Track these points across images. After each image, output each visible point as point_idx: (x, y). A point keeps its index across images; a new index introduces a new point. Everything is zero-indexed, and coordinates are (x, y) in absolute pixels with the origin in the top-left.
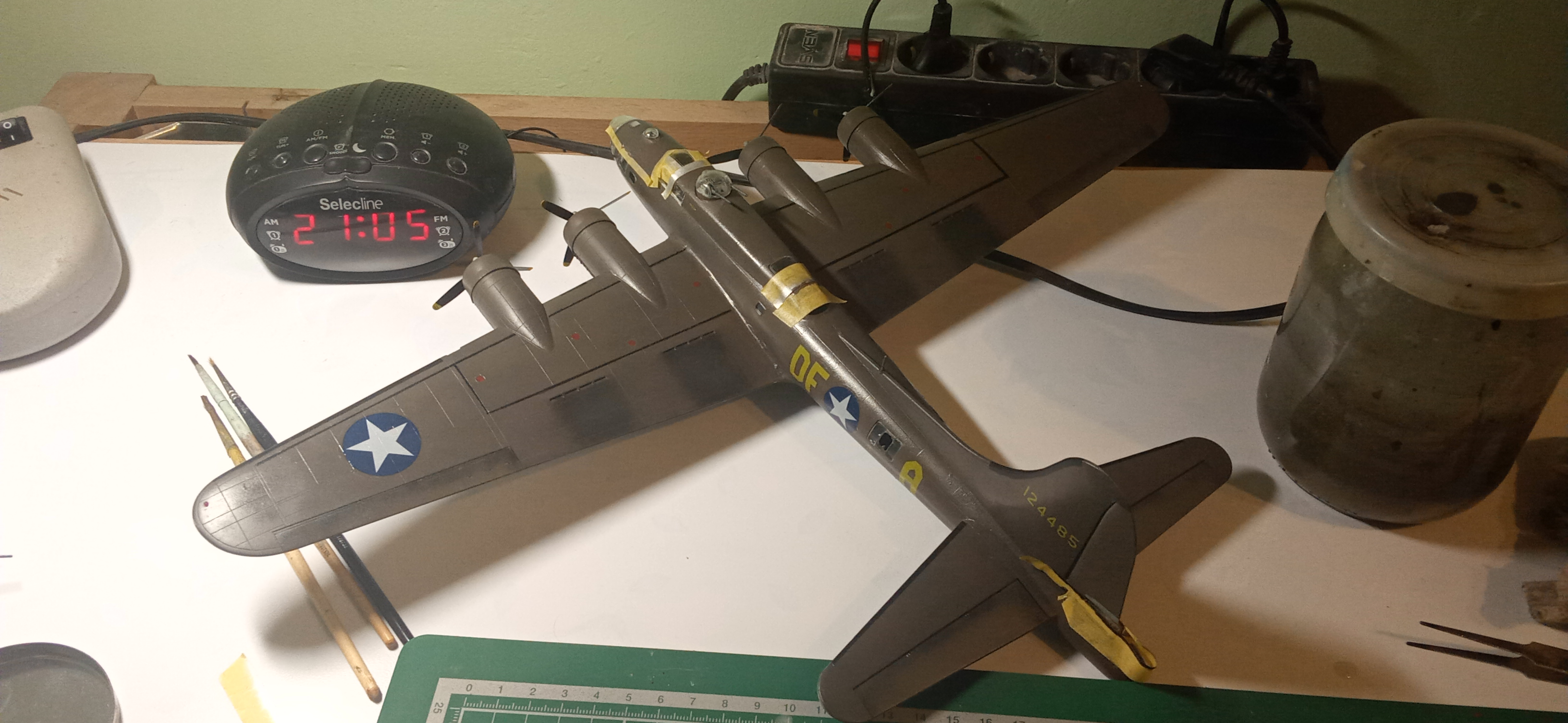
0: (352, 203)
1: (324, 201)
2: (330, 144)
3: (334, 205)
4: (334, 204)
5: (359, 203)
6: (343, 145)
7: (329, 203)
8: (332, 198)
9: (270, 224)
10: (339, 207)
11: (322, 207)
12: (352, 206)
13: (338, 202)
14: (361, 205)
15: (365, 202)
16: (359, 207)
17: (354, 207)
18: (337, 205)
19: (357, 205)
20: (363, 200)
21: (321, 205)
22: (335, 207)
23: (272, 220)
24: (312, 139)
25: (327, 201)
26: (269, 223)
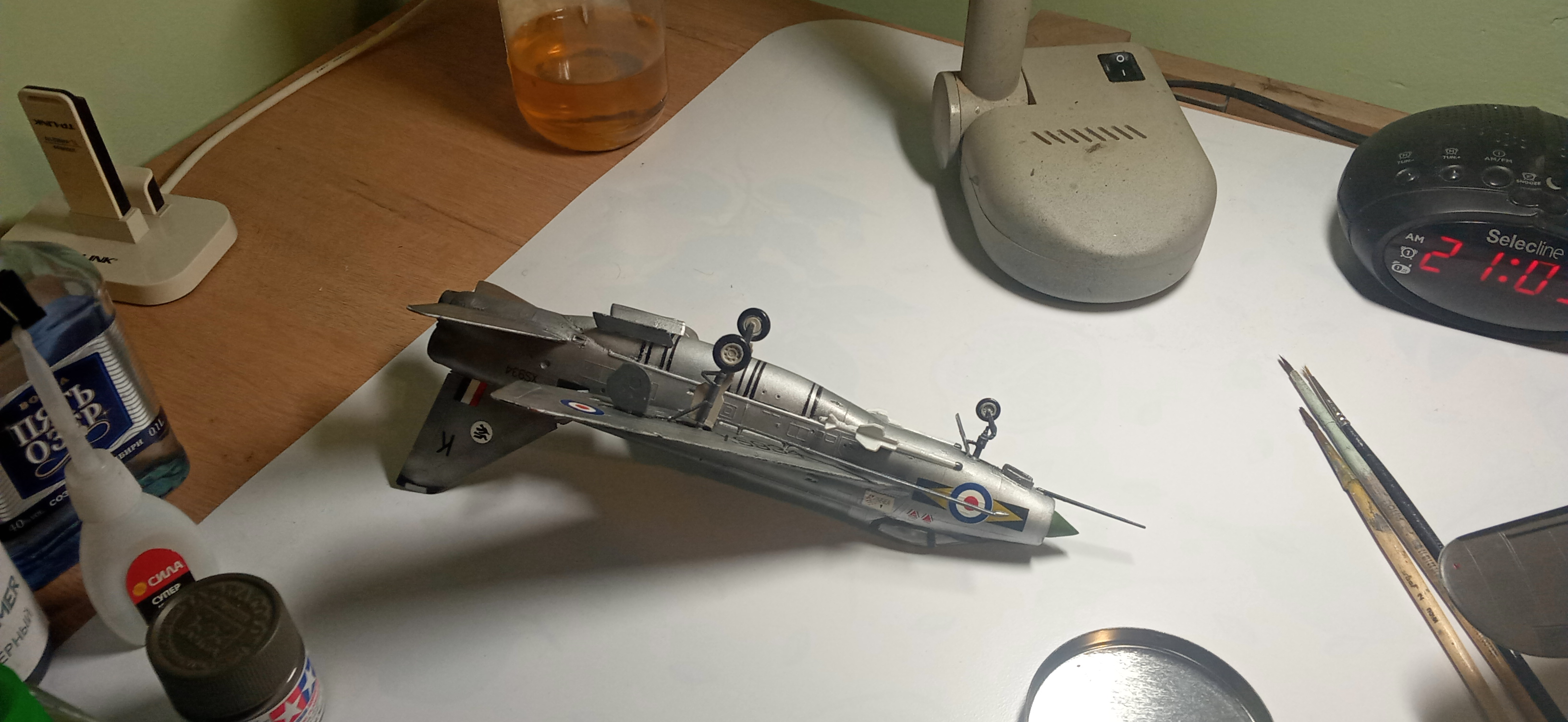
0: (1527, 244)
1: (1494, 233)
2: (1518, 169)
3: (1505, 241)
4: (1506, 239)
5: (1535, 246)
6: (1534, 176)
7: (1500, 237)
8: (1506, 231)
9: (1412, 240)
10: (1509, 244)
11: (1488, 239)
12: (1525, 248)
13: (1511, 239)
14: (1536, 249)
15: (1543, 246)
16: (1533, 250)
17: (1527, 248)
18: (1508, 240)
19: (1531, 247)
20: (1543, 244)
21: (1489, 236)
22: (1504, 242)
23: (1417, 236)
24: (1492, 158)
25: (1499, 233)
26: (1412, 238)
